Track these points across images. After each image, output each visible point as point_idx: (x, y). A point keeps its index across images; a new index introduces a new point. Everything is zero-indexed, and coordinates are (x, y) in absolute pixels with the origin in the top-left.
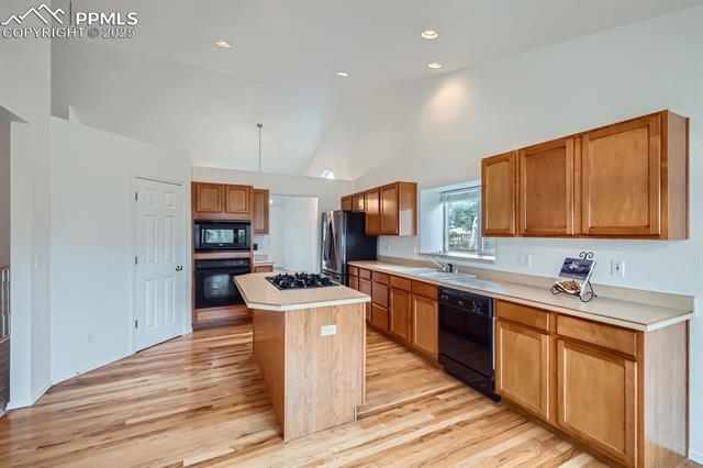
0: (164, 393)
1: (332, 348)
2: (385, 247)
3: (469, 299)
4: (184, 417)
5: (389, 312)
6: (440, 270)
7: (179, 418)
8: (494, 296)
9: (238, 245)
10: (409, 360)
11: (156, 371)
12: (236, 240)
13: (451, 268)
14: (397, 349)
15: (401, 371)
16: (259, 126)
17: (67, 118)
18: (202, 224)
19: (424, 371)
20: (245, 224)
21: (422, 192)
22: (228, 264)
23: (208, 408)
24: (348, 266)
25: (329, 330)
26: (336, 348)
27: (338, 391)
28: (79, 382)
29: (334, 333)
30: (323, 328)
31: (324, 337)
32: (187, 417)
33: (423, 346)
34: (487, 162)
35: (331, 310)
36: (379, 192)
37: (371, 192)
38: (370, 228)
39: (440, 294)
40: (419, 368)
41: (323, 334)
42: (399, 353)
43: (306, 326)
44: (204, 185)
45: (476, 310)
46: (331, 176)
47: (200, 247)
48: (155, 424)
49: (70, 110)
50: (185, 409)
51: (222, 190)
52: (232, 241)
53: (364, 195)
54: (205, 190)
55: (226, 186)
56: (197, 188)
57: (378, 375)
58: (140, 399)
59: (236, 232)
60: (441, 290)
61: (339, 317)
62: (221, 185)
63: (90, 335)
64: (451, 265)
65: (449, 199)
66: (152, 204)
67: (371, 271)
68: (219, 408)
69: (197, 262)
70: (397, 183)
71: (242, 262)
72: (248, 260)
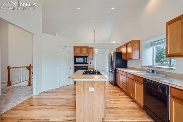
0: (59, 99)
1: (93, 96)
2: (130, 64)
3: (157, 85)
4: (58, 106)
5: (127, 86)
6: (148, 72)
7: (57, 106)
8: (170, 85)
9: (84, 63)
10: (133, 105)
11: (60, 92)
12: (84, 61)
13: (153, 72)
14: (129, 100)
15: (128, 108)
16: (95, 31)
17: (56, 35)
18: (76, 57)
19: (137, 110)
20: (86, 57)
21: (142, 43)
22: (82, 67)
23: (64, 105)
24: (116, 70)
25: (91, 89)
26: (94, 96)
27: (95, 111)
28: (47, 92)
29: (93, 90)
30: (89, 88)
31: (90, 91)
32: (59, 107)
33: (138, 101)
34: (169, 24)
35: (92, 83)
36: (126, 45)
37: (124, 45)
38: (124, 57)
39: (144, 81)
40: (135, 109)
41: (89, 90)
42: (129, 101)
43: (83, 87)
44: (76, 47)
45: (159, 90)
46: (114, 42)
47: (76, 63)
48: (52, 106)
49: (56, 34)
50: (60, 104)
51: (81, 48)
52: (83, 61)
53: (122, 47)
54: (77, 48)
55: (82, 47)
56: (75, 48)
57: (118, 108)
58: (53, 99)
59: (84, 59)
60: (144, 80)
61: (95, 85)
62: (80, 47)
63: (50, 82)
64: (153, 70)
65: (155, 45)
66: (64, 52)
67: (122, 71)
68: (67, 106)
69: (75, 67)
70: (132, 41)
71: (85, 67)
72: (87, 67)
